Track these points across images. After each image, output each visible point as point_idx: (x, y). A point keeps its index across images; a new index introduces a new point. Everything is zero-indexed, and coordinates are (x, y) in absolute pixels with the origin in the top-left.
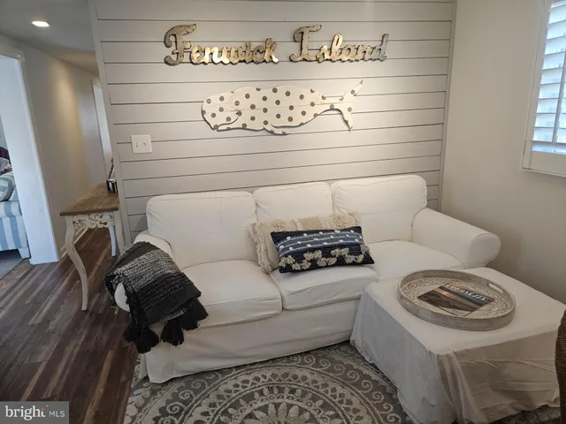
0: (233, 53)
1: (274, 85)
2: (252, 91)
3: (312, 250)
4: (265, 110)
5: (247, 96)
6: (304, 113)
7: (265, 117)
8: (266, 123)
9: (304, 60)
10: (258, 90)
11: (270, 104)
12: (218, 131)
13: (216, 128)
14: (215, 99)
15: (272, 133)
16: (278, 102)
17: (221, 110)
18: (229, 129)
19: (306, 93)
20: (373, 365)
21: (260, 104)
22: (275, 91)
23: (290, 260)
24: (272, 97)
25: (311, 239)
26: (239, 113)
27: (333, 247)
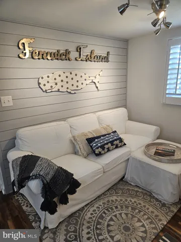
0: (53, 55)
1: (70, 70)
2: (61, 73)
3: (107, 144)
4: (67, 82)
5: (60, 76)
6: (82, 84)
7: (67, 85)
8: (68, 88)
9: (81, 60)
10: (64, 73)
11: (69, 80)
12: (46, 92)
13: (46, 91)
14: (45, 77)
15: (70, 93)
16: (72, 79)
17: (48, 82)
18: (52, 92)
19: (83, 75)
20: (136, 186)
21: (65, 80)
22: (71, 73)
23: (100, 150)
24: (70, 76)
25: (105, 139)
26: (56, 84)
27: (113, 141)
